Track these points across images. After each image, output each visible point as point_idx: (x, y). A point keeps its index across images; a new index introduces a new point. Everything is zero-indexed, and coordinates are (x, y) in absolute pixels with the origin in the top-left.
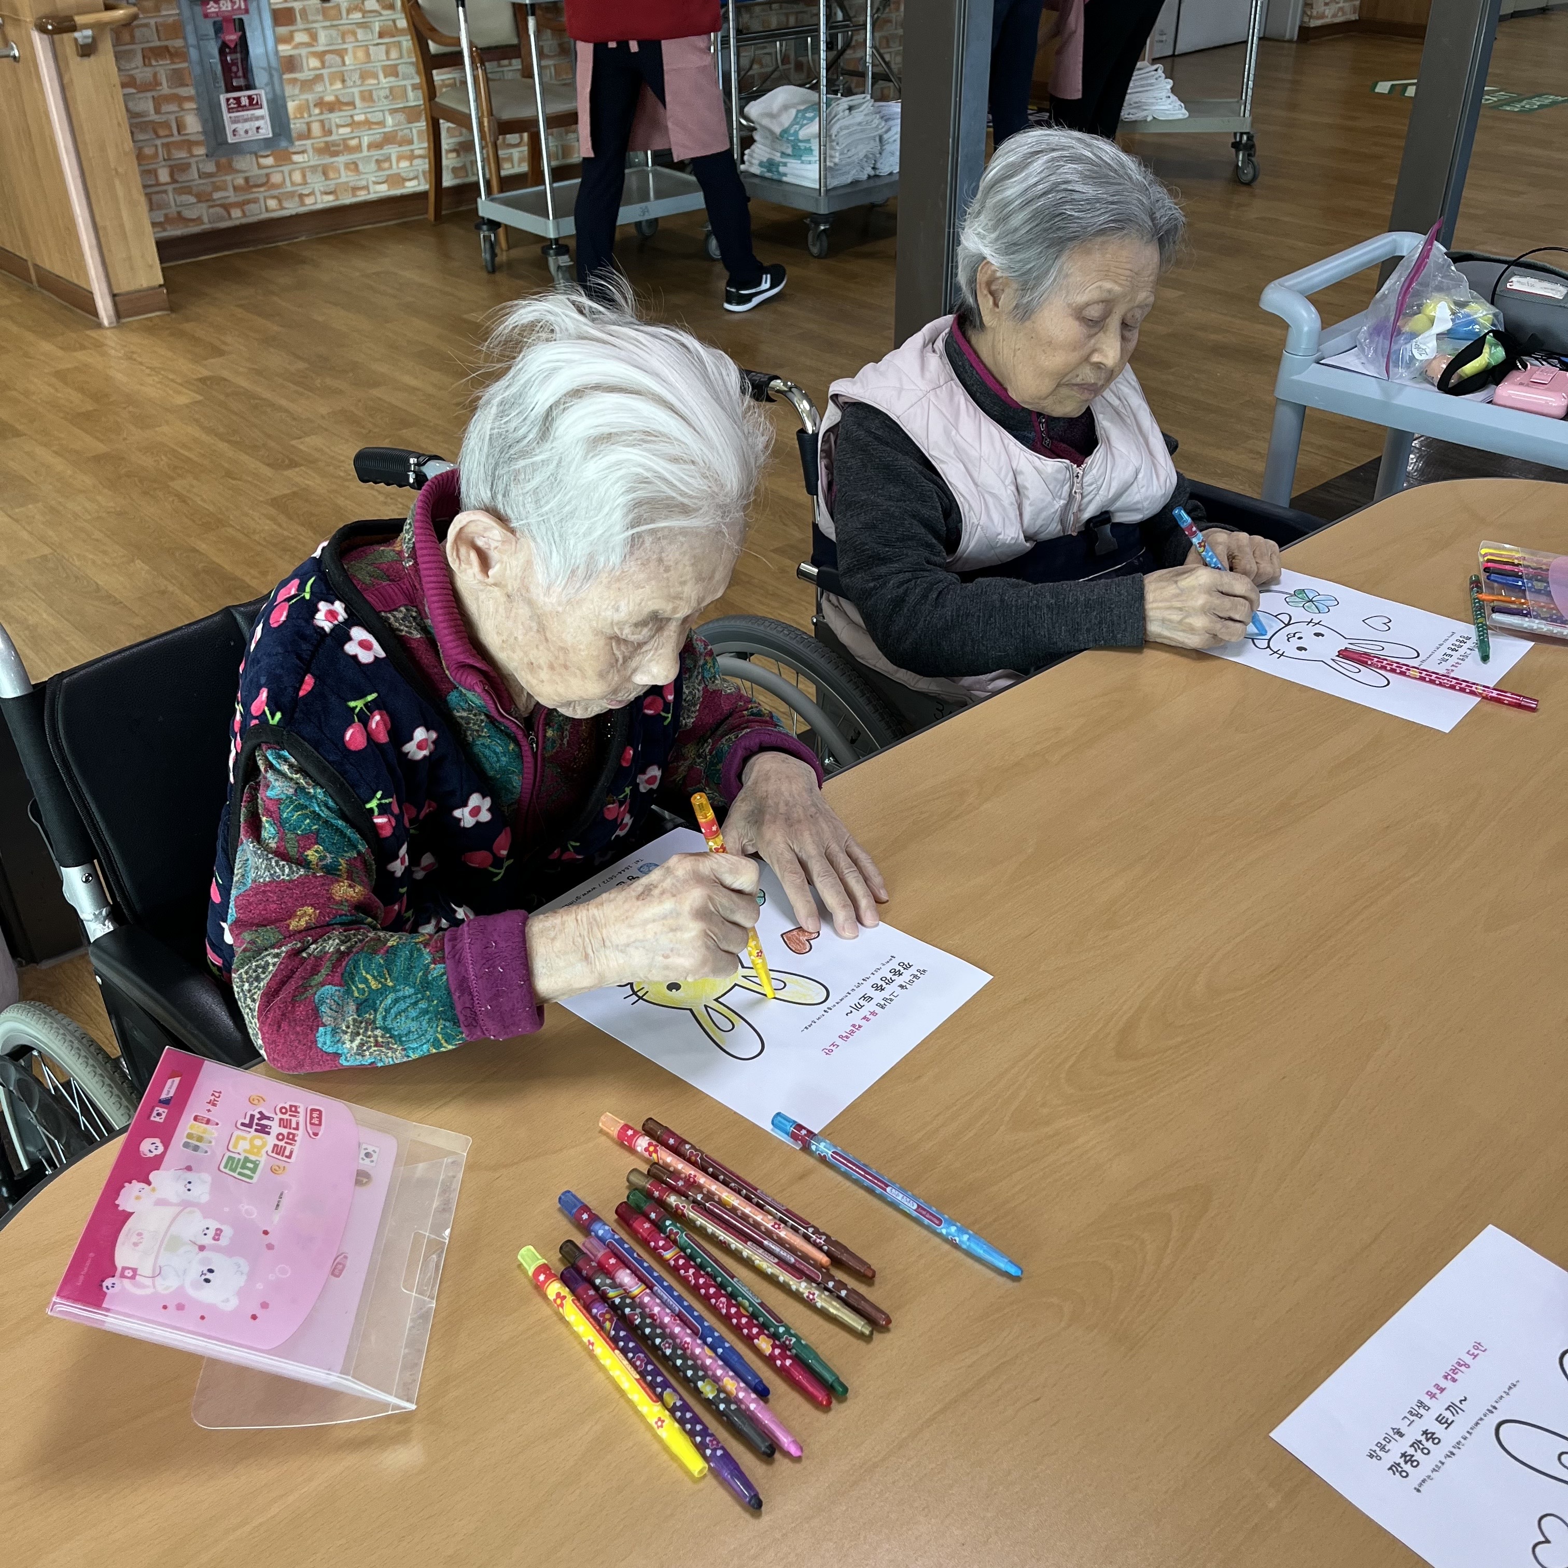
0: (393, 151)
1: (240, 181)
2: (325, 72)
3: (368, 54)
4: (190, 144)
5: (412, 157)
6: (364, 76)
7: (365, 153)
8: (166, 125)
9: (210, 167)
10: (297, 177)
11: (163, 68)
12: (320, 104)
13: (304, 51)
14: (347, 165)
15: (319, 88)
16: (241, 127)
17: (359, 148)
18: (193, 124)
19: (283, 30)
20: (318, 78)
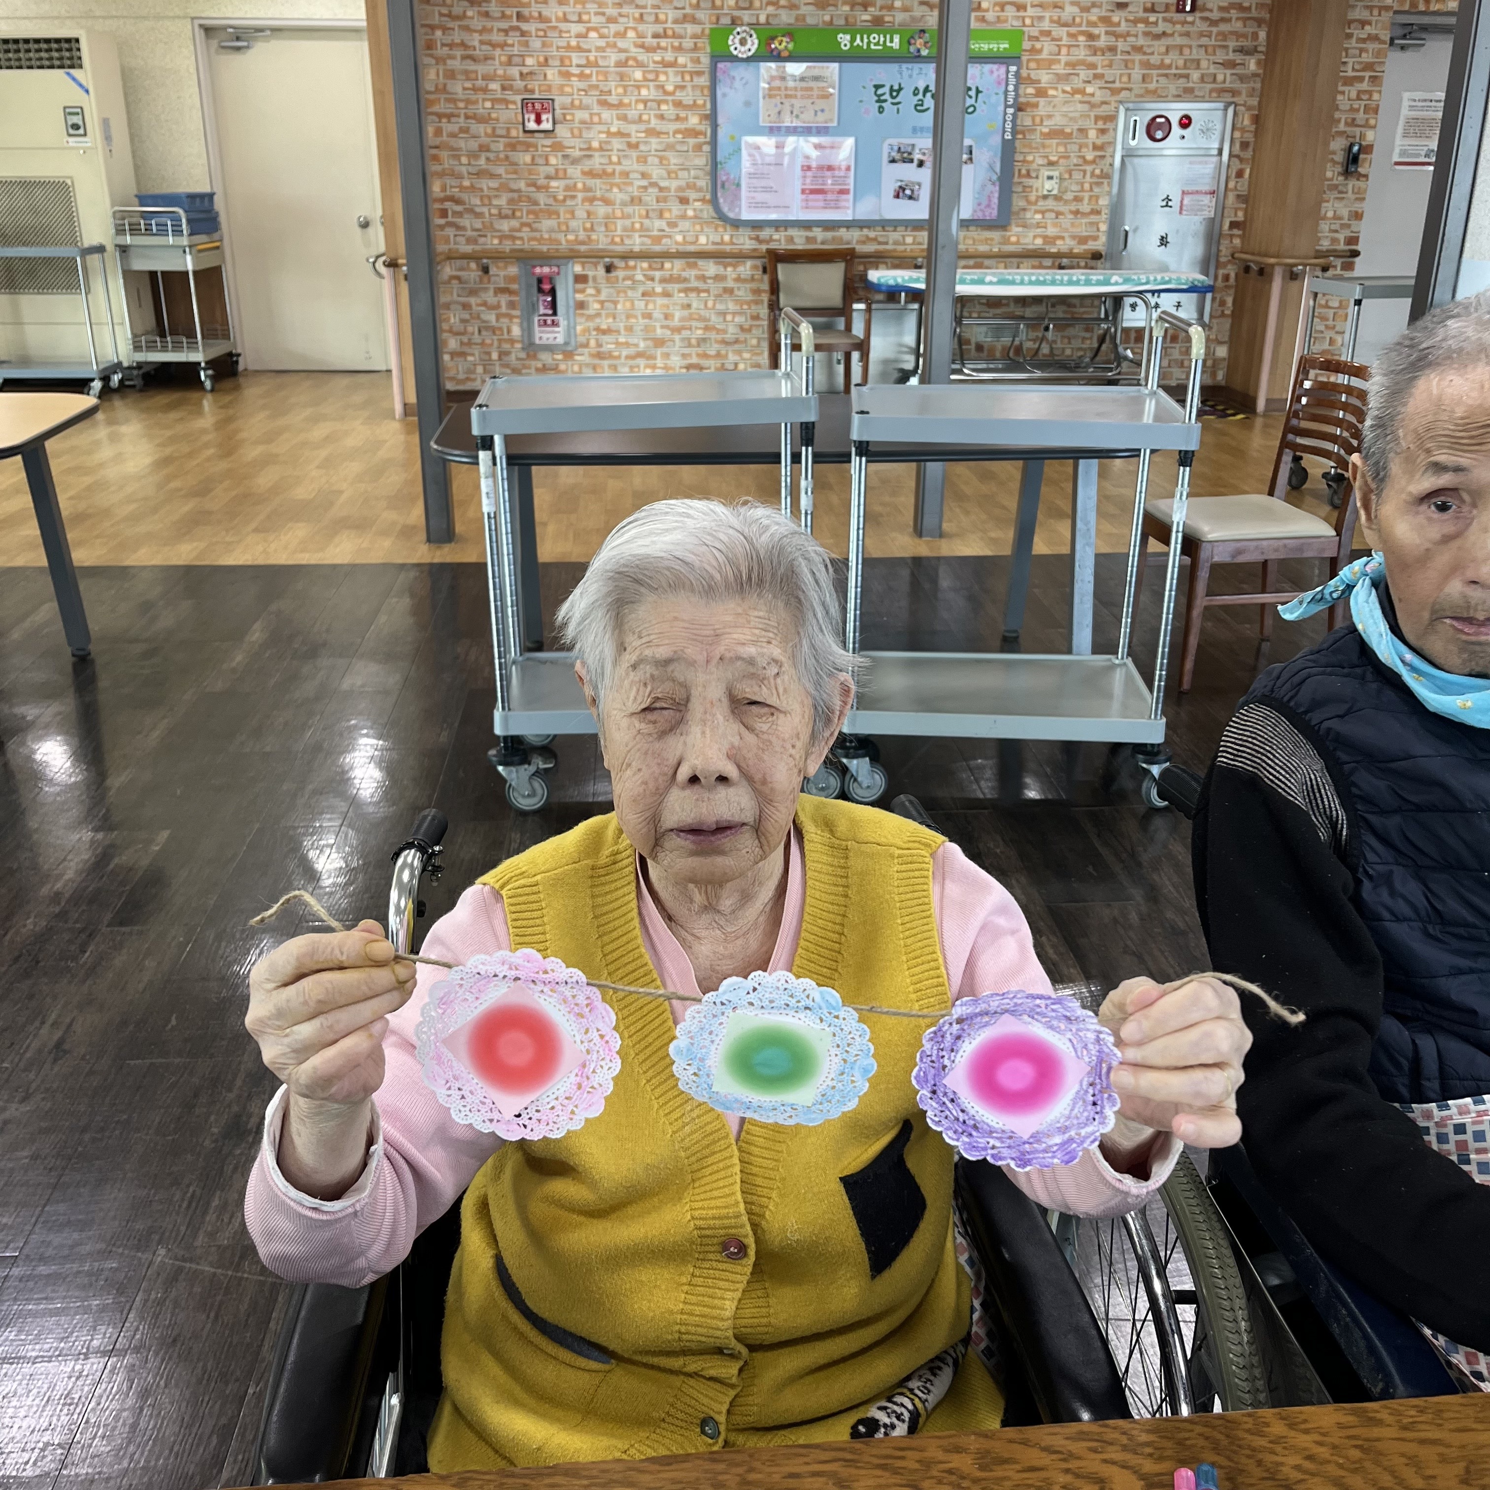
0: (641, 362)
1: (540, 365)
2: (603, 312)
3: (633, 304)
4: (512, 341)
5: (654, 367)
6: (628, 317)
7: (623, 360)
8: (501, 329)
9: (523, 355)
10: (576, 368)
11: (504, 299)
12: (598, 329)
13: (591, 299)
14: (610, 366)
15: (598, 320)
16: (545, 336)
17: (619, 357)
18: (516, 331)
19: (580, 286)
20: (598, 315)
